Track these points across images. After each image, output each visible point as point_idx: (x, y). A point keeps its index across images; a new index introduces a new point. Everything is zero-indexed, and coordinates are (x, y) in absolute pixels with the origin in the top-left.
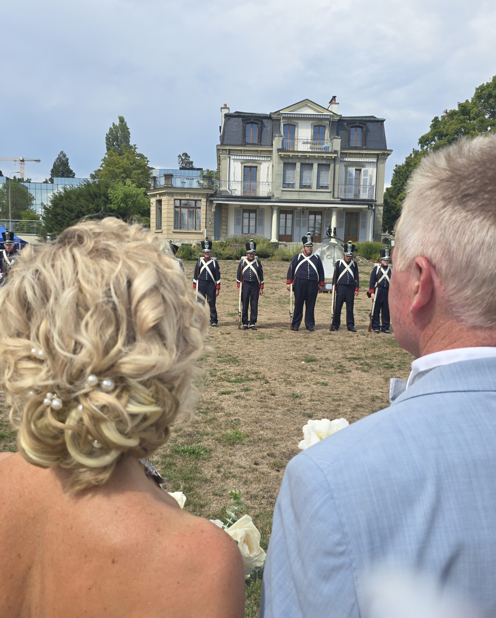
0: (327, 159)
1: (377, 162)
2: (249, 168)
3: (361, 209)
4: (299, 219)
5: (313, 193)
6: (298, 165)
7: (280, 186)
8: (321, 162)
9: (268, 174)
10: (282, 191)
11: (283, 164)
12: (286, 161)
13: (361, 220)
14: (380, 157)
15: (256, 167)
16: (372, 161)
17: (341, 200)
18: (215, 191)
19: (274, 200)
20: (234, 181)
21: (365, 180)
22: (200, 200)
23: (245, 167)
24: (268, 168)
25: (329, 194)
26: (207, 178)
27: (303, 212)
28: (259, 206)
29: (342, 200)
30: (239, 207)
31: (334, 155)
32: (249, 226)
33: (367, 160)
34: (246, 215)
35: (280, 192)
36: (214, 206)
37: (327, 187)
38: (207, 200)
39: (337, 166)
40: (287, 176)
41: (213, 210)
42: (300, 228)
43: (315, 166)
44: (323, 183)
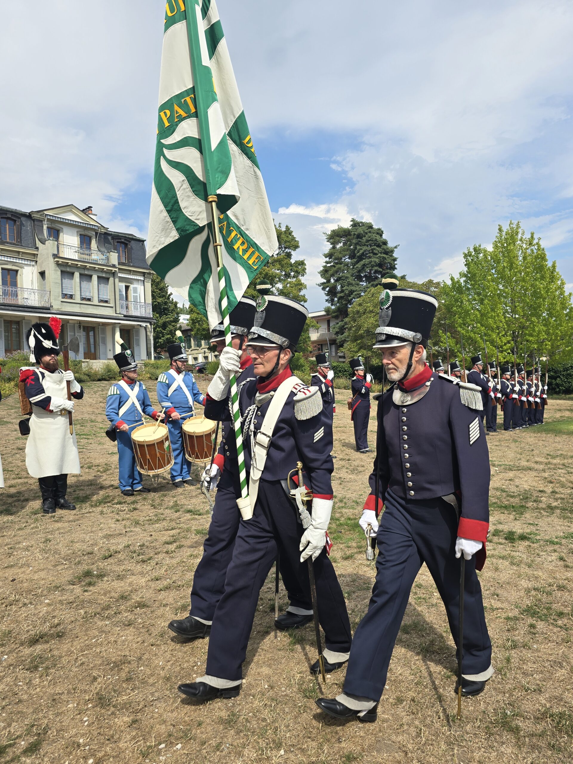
0: (106, 272)
2: (7, 271)
4: (72, 334)
5: (95, 307)
6: (77, 275)
7: (58, 296)
8: (100, 275)
9: (32, 280)
10: (61, 301)
11: (60, 272)
12: (64, 269)
13: (134, 337)
14: (146, 276)
15: (17, 271)
16: (140, 278)
17: (121, 317)
21: (135, 298)
23: (3, 269)
24: (33, 273)
25: (111, 309)
29: (125, 316)
31: (114, 269)
32: (12, 341)
33: (135, 278)
43: (95, 278)
44: (104, 297)
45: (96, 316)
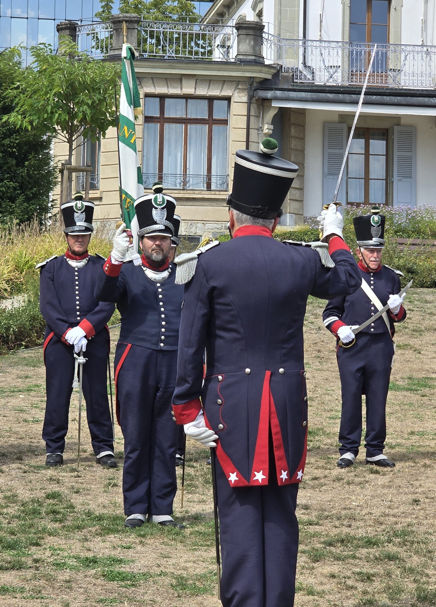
9: (424, 22)
18: (274, 71)
20: (321, 41)
22: (228, 99)
26: (251, 32)
28: (397, 119)
30: (336, 118)
32: (367, 179)
34: (357, 145)
36: (270, 115)
38: (251, 98)
41: (267, 128)
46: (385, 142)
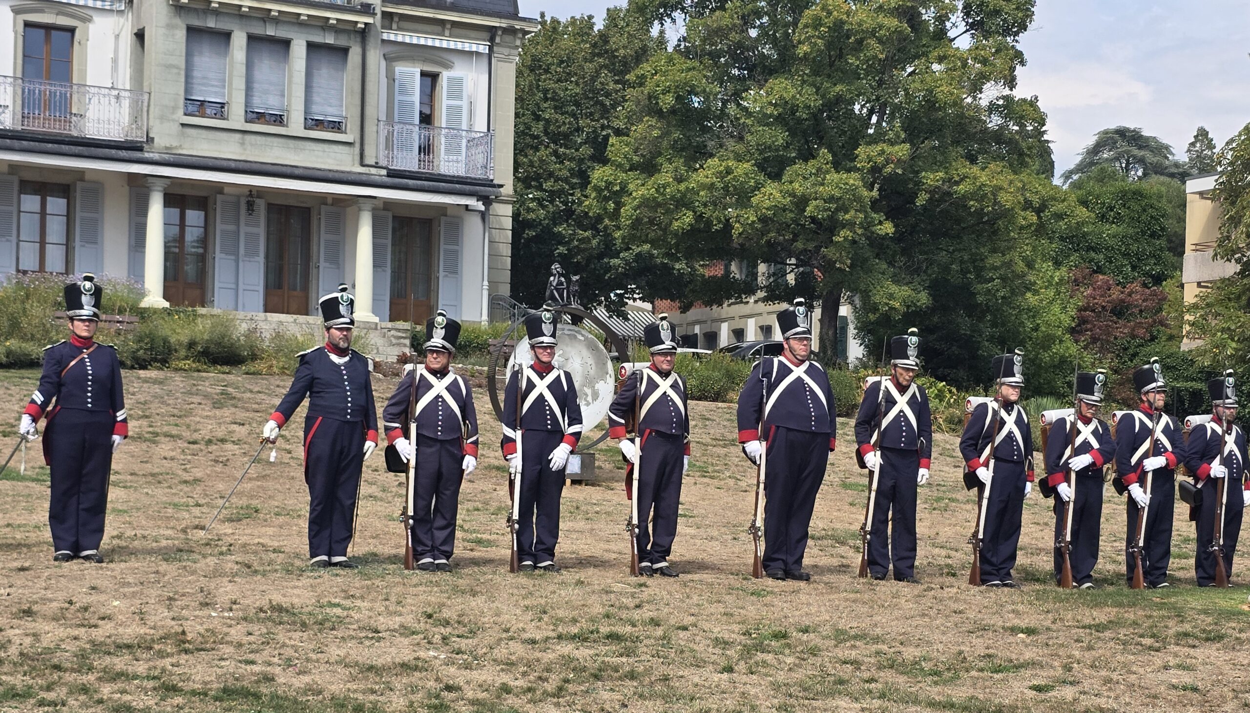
0: (340, 28)
1: (490, 56)
2: (42, 32)
3: (442, 209)
4: (231, 227)
5: (291, 143)
6: (239, 40)
7: (175, 109)
8: (318, 38)
9: (115, 61)
10: (183, 125)
11: (184, 32)
12: (196, 22)
13: (443, 247)
14: (498, 40)
15: (72, 30)
16: (474, 48)
17: (388, 176)
19: (156, 156)
21: (453, 112)
23: (27, 25)
24: (117, 37)
25: (346, 149)
27: (250, 206)
28: (80, 174)
29: (392, 174)
30: (5, 169)
31: (362, 20)
32: (43, 243)
33: (459, 46)
34: (31, 203)
35: (176, 128)
37: (336, 126)
39: (375, 57)
40: (196, 74)
42: (237, 261)
43: (299, 49)
44: (325, 110)
45: (289, 171)
46: (65, 201)
